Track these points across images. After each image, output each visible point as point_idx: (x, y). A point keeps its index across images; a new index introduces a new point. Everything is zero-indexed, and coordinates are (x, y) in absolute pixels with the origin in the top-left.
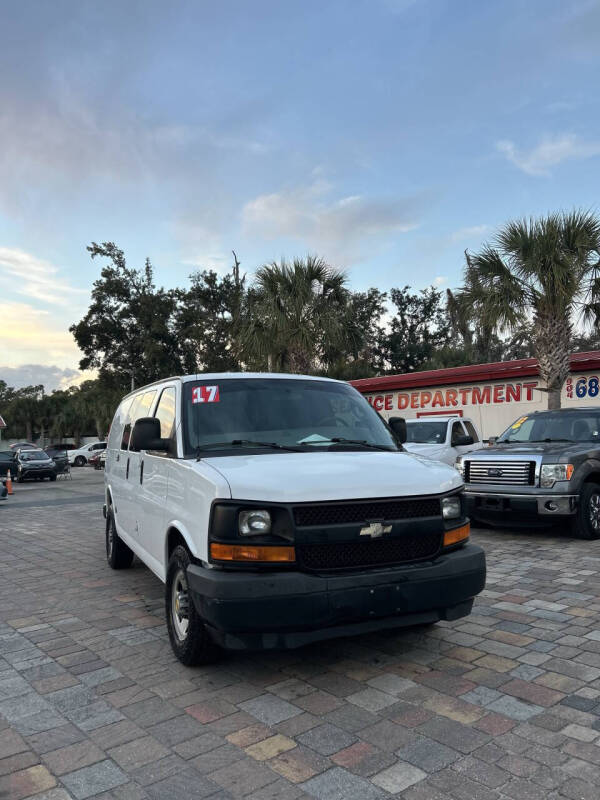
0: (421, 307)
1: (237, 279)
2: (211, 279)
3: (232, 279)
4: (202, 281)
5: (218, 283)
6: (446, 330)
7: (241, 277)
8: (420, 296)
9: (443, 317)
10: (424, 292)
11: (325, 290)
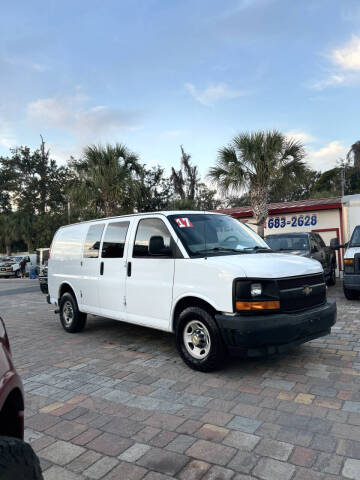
0: (153, 177)
1: (43, 153)
2: (26, 152)
3: (40, 152)
4: (19, 153)
5: (31, 154)
6: (167, 191)
7: (46, 151)
8: (153, 171)
9: (166, 183)
10: (154, 168)
11: (126, 164)
